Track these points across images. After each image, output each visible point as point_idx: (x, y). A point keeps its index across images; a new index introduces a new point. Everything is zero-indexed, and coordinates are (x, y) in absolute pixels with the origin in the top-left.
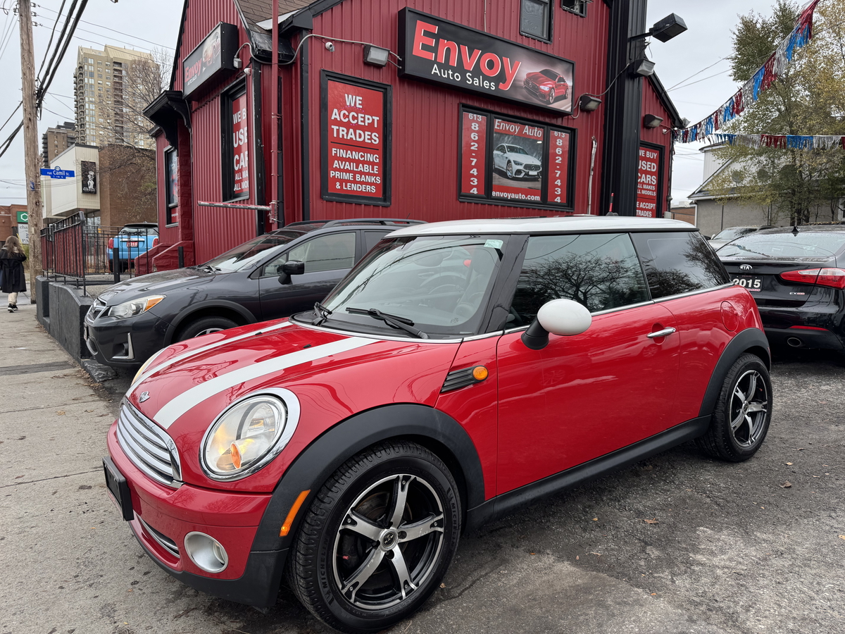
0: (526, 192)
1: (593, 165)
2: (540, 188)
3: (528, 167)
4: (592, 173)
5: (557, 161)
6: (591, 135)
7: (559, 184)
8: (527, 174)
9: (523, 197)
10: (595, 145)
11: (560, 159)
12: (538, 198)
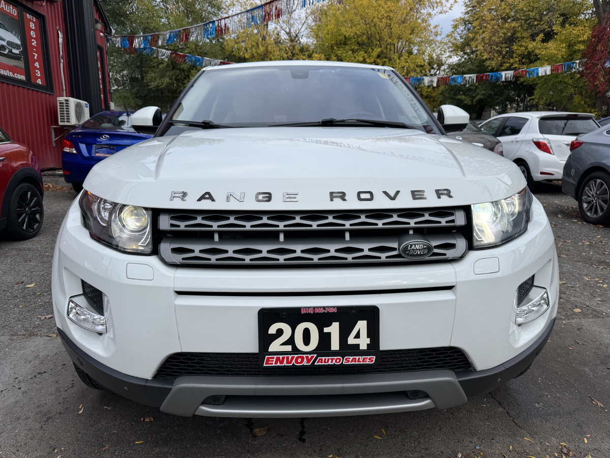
0: (12, 69)
1: (61, 53)
2: (24, 68)
3: (9, 43)
4: (62, 61)
5: (33, 44)
6: (56, 26)
7: (38, 67)
8: (10, 51)
9: (11, 74)
10: (61, 35)
11: (35, 42)
12: (23, 78)
